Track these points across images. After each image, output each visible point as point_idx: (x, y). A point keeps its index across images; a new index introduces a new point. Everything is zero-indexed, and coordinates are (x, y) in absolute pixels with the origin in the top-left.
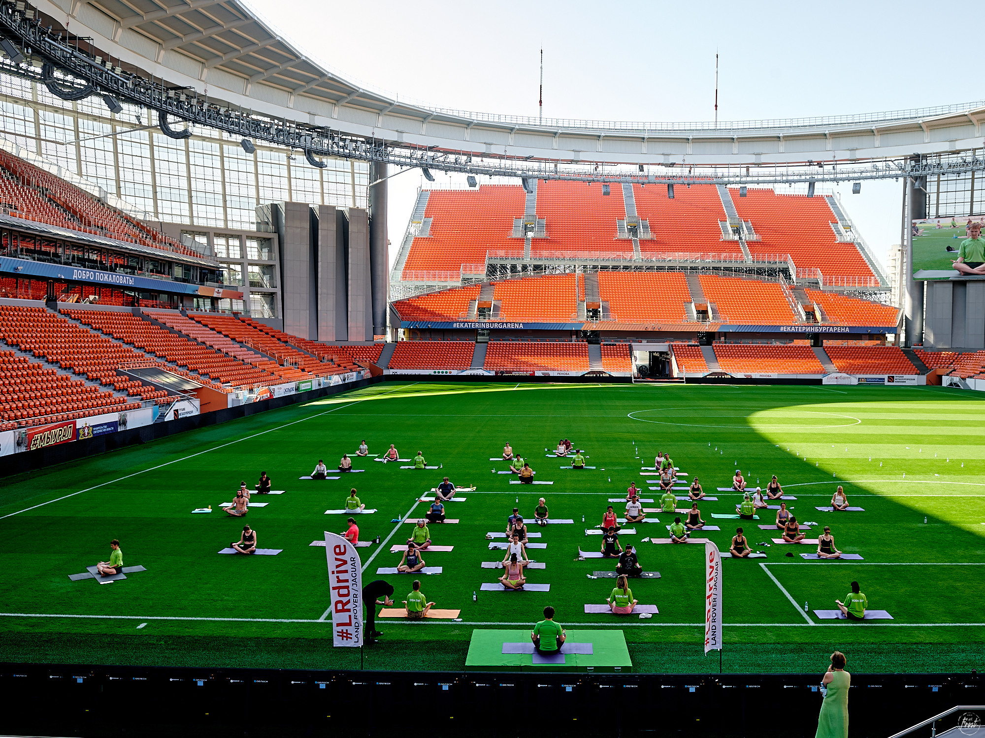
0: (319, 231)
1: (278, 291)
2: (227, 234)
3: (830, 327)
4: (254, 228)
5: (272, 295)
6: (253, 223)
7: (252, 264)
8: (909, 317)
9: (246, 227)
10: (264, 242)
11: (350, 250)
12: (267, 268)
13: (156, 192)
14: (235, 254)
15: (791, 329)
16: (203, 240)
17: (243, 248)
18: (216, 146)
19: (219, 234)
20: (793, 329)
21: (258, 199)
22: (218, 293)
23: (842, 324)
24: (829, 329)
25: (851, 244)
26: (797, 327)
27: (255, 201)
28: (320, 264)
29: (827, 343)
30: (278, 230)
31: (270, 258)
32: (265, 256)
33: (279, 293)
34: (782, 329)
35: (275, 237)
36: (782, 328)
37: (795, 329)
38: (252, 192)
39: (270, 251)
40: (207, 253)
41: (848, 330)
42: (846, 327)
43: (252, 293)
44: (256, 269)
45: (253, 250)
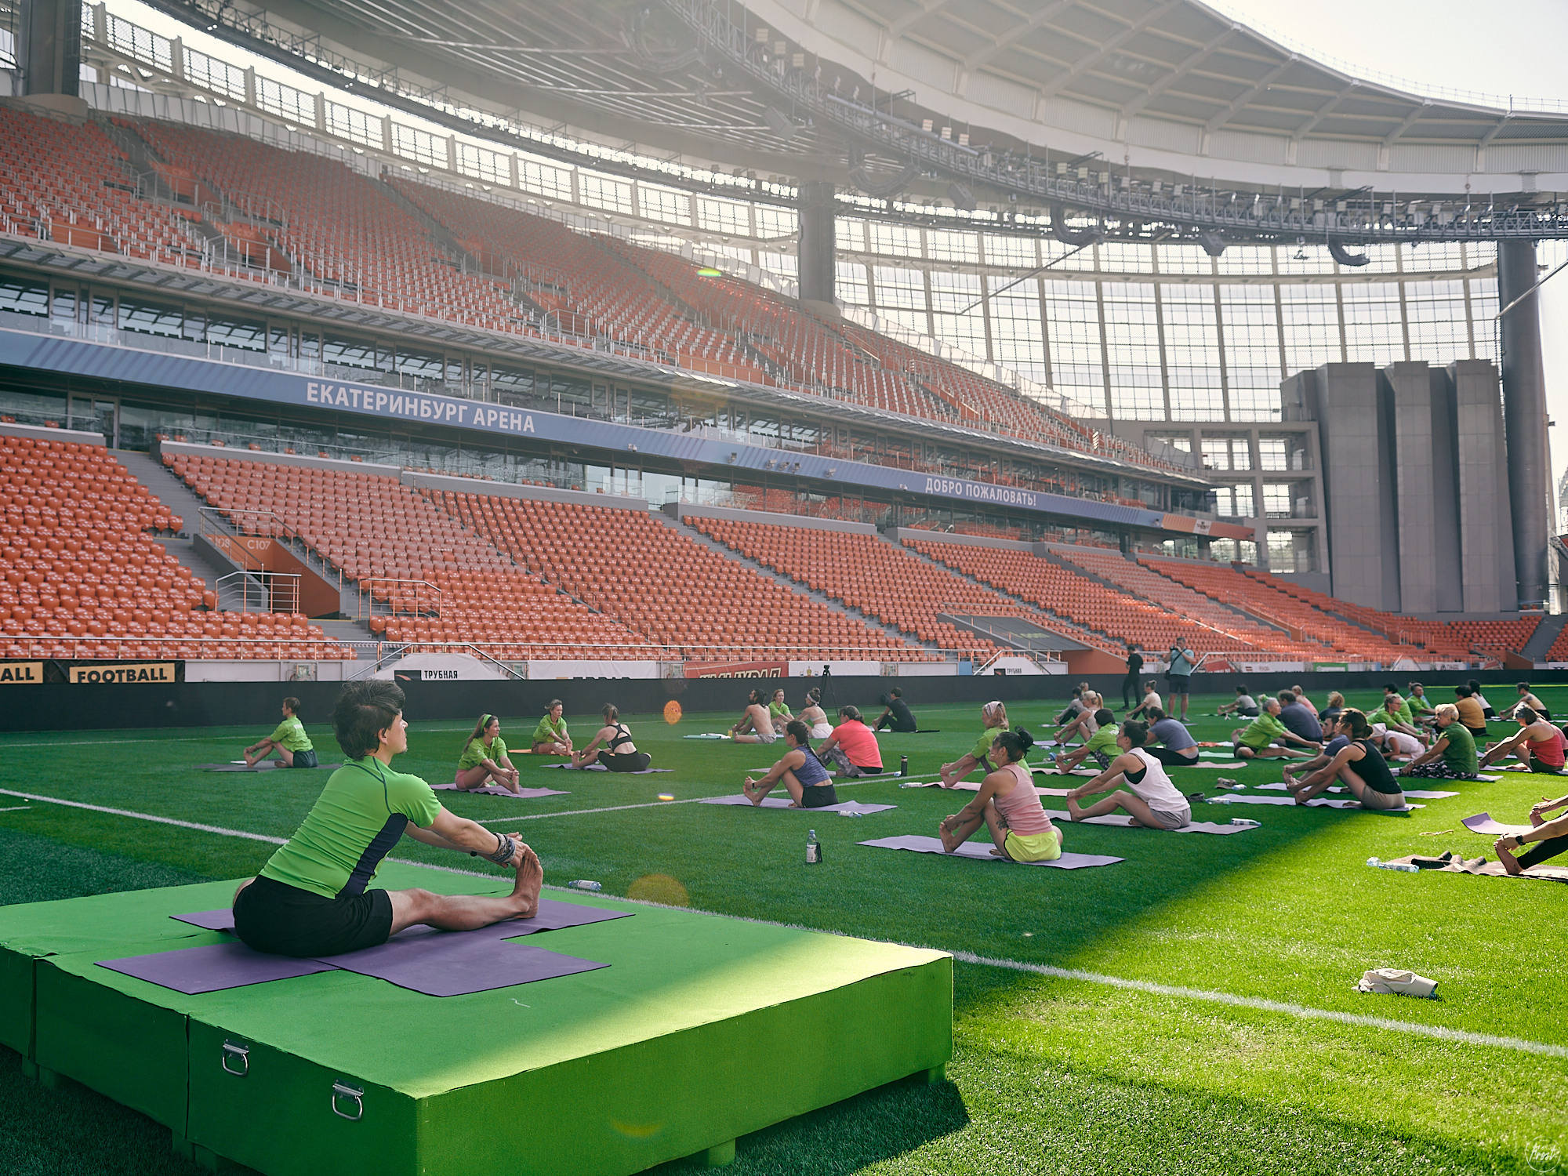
0: (1398, 410)
1: (1320, 523)
2: (1228, 432)
4: (1277, 418)
5: (1310, 531)
6: (1276, 411)
7: (1274, 478)
9: (1263, 417)
10: (1294, 439)
11: (1461, 439)
12: (1299, 486)
13: (1108, 376)
14: (1242, 463)
16: (1184, 446)
17: (1254, 455)
18: (1209, 289)
19: (1212, 431)
21: (1284, 367)
22: (1203, 526)
27: (1279, 372)
28: (1400, 469)
30: (1318, 416)
31: (1305, 467)
32: (1298, 462)
33: (1322, 526)
35: (1313, 428)
38: (1274, 359)
39: (1304, 455)
40: (1190, 463)
43: (1274, 530)
44: (1284, 490)
45: (1274, 455)
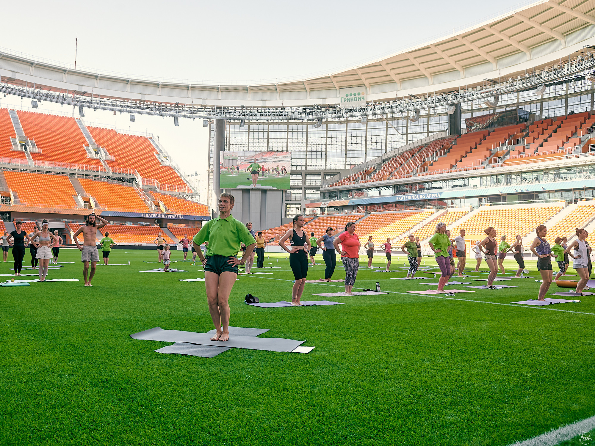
3: (172, 215)
8: (215, 211)
15: (148, 215)
20: (150, 216)
23: (179, 214)
24: (172, 216)
25: (170, 167)
26: (152, 214)
29: (170, 225)
34: (142, 216)
36: (142, 214)
37: (151, 215)
41: (183, 217)
42: (181, 215)
